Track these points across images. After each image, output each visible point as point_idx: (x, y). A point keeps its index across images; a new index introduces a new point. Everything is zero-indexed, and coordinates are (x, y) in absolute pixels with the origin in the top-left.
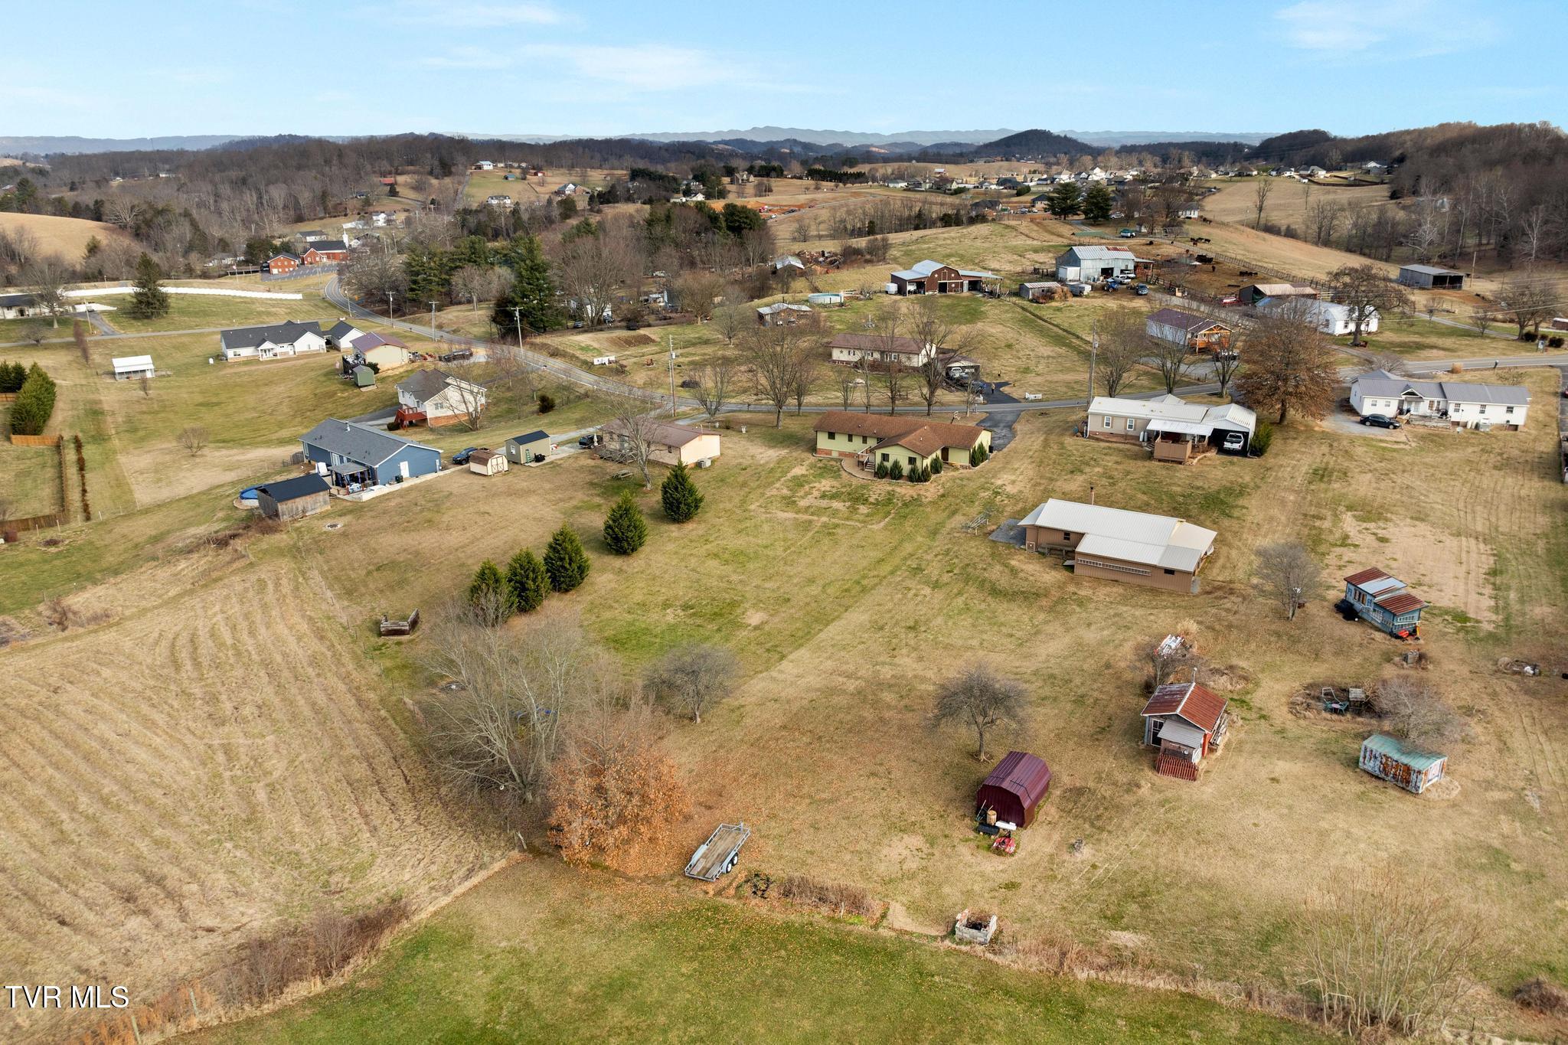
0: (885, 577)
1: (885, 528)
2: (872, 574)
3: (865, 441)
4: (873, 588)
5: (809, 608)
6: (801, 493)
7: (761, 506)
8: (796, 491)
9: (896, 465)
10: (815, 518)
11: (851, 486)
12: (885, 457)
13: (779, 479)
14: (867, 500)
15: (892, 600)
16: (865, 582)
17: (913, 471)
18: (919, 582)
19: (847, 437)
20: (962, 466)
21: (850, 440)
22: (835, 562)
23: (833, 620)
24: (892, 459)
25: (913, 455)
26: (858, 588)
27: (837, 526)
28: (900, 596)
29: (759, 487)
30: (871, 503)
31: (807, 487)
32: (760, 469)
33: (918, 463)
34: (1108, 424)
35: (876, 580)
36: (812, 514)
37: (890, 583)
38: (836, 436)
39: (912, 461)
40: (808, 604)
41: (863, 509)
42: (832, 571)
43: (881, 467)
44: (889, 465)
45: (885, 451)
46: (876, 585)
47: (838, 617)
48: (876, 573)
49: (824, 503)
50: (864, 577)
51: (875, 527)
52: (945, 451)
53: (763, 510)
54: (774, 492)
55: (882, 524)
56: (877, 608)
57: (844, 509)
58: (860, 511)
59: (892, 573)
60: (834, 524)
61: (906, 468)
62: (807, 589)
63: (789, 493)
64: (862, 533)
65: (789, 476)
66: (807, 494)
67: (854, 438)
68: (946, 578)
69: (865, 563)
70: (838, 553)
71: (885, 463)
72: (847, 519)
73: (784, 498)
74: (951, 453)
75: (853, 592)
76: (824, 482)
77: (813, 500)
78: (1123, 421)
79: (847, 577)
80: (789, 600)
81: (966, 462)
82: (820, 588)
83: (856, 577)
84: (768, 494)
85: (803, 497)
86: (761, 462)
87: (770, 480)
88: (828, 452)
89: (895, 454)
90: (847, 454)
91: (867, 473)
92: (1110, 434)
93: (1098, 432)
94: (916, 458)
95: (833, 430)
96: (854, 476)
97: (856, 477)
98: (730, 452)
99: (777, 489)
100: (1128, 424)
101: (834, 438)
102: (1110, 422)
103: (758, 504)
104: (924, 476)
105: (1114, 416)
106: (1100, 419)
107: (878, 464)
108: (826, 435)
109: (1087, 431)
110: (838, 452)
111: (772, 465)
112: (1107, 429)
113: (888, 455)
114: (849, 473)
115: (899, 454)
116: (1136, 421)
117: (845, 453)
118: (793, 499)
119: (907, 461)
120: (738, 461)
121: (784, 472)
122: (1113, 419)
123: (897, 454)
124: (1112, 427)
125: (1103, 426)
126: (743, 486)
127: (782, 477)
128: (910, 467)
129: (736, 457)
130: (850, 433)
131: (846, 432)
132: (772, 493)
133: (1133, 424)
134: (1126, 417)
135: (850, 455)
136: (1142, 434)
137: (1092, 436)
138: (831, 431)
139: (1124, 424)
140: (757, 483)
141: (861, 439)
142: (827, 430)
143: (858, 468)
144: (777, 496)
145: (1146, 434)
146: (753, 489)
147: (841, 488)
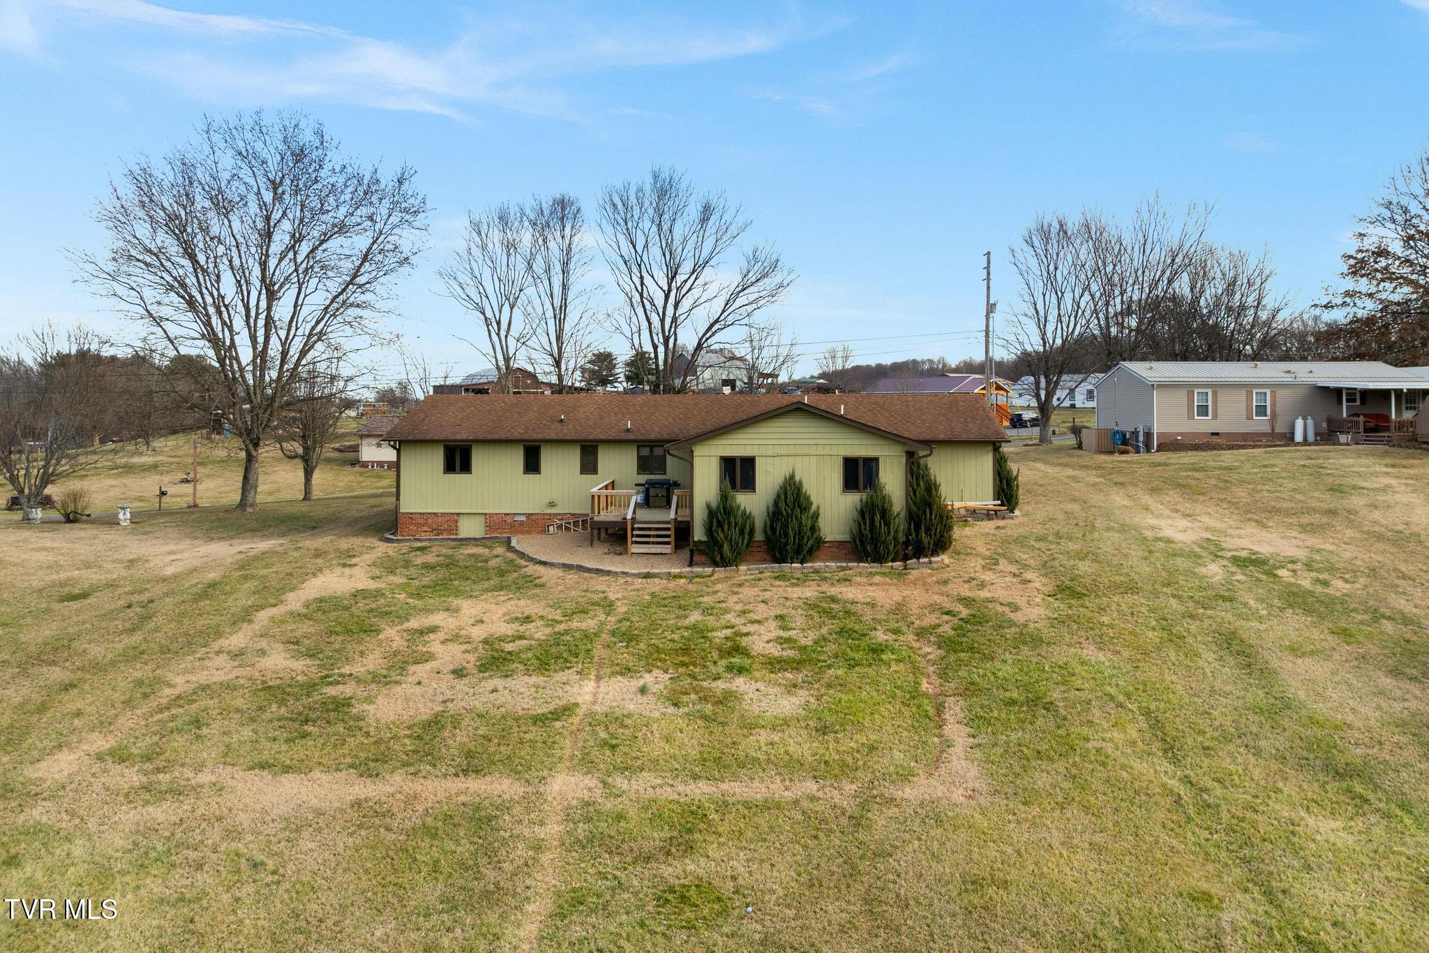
3: (589, 466)
6: (373, 661)
7: (120, 756)
8: (342, 656)
10: (500, 786)
11: (611, 605)
12: (738, 472)
13: (246, 616)
17: (882, 512)
19: (516, 458)
20: (973, 512)
21: (532, 465)
24: (768, 478)
25: (861, 447)
29: (133, 656)
31: (393, 635)
32: (158, 590)
33: (888, 481)
34: (1203, 410)
36: (472, 765)
38: (479, 458)
39: (858, 474)
43: (721, 515)
44: (755, 503)
45: (736, 446)
53: (132, 776)
54: (218, 670)
57: (652, 708)
61: (834, 507)
63: (300, 667)
65: (295, 601)
66: (400, 664)
67: (548, 459)
71: (744, 500)
73: (272, 691)
76: (469, 608)
77: (445, 685)
78: (1242, 395)
81: (986, 497)
84: (180, 681)
85: (381, 680)
86: (169, 571)
87: (201, 623)
88: (444, 525)
89: (784, 451)
90: (521, 524)
91: (643, 560)
92: (1213, 434)
93: (1181, 434)
94: (876, 460)
95: (463, 435)
96: (598, 571)
97: (608, 573)
98: (41, 556)
99: (237, 655)
100: (1254, 404)
101: (466, 468)
102: (1210, 404)
103: (101, 743)
104: (928, 530)
105: (1217, 387)
106: (1182, 396)
107: (708, 506)
108: (436, 459)
109: (1148, 435)
110: (482, 518)
111: (212, 576)
112: (1203, 425)
113: (749, 463)
114: (567, 567)
115: (798, 450)
116: (1273, 393)
117: (509, 519)
118: (331, 691)
119: (835, 477)
120: (63, 576)
121: (270, 593)
122: (1215, 394)
123: (792, 450)
124: (1215, 417)
125: (1191, 417)
126: (40, 659)
127: (262, 608)
128: (853, 500)
129: (54, 567)
130: (535, 436)
131: (516, 436)
132: (202, 677)
133: (1268, 404)
134: (1247, 387)
135: (536, 524)
136: (1299, 423)
137: (1171, 445)
138: (458, 437)
139: (1244, 406)
140: (128, 641)
141: (572, 459)
142: (442, 437)
143: (591, 551)
144: (230, 687)
145: (1310, 422)
146: (98, 667)
147: (569, 616)
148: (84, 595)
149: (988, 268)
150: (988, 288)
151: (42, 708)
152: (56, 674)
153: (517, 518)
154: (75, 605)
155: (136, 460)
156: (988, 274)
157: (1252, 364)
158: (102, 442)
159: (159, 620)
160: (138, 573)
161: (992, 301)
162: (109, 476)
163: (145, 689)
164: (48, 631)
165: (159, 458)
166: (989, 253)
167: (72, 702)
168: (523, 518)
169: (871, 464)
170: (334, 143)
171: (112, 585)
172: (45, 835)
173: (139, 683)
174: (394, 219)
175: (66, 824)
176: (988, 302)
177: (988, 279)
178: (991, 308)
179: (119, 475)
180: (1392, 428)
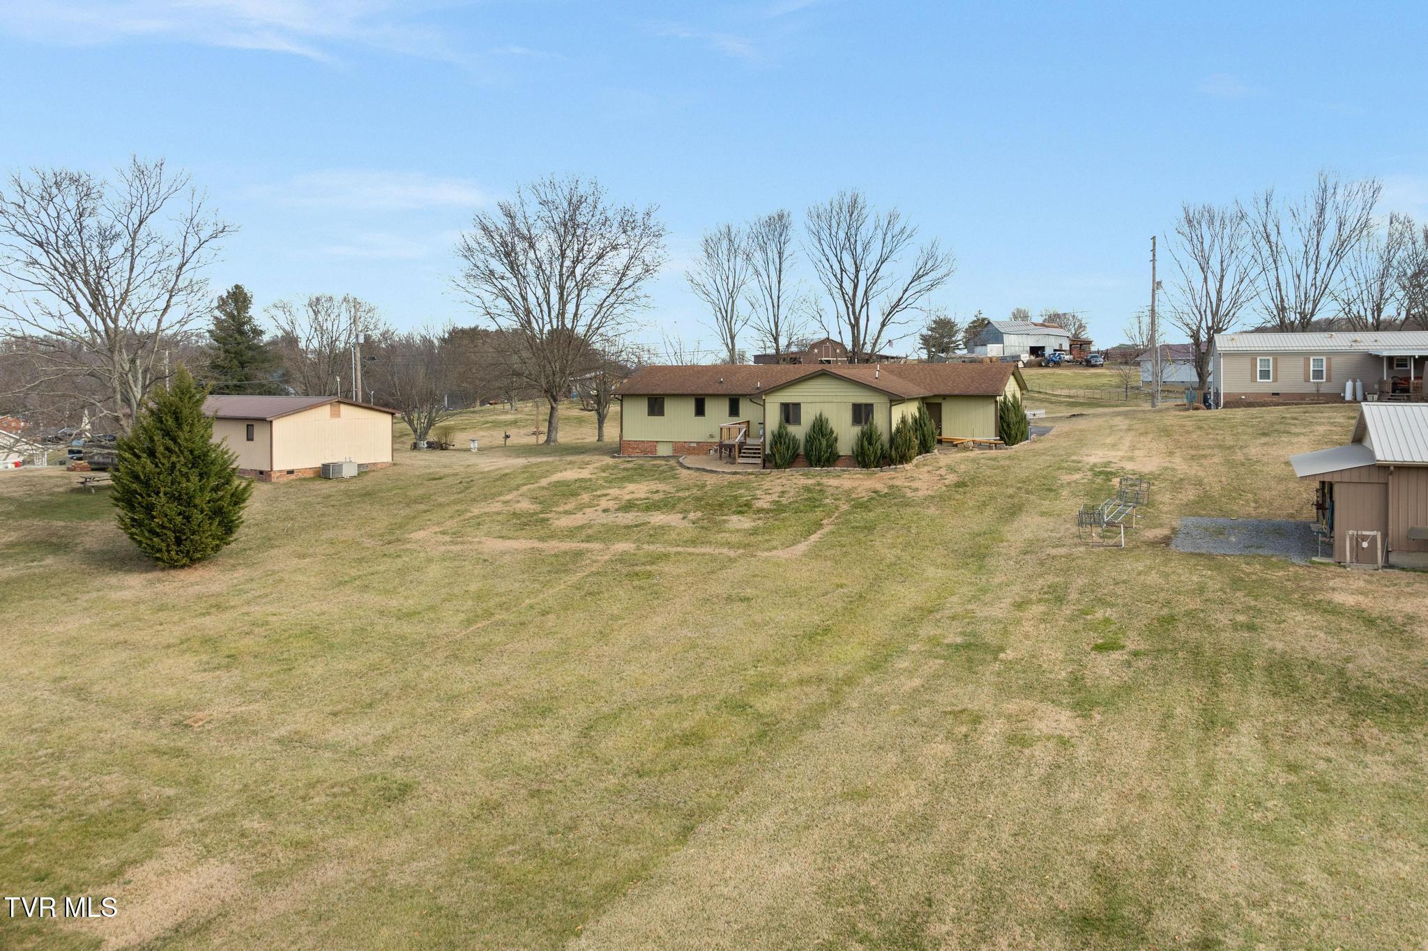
0: (849, 680)
1: (814, 553)
2: (792, 673)
3: (734, 411)
4: (809, 720)
5: (488, 831)
6: (569, 506)
7: (444, 532)
8: (555, 503)
9: (820, 428)
10: (594, 545)
11: (704, 486)
12: (790, 413)
13: (517, 488)
14: (748, 505)
15: (910, 766)
16: (768, 703)
17: (868, 437)
18: (1003, 690)
19: (691, 406)
20: (979, 442)
21: (700, 411)
22: (645, 644)
23: (611, 892)
24: (808, 417)
25: (863, 398)
26: (741, 727)
27: (655, 559)
28: (943, 749)
29: (458, 501)
30: (760, 511)
31: (584, 497)
32: (478, 476)
33: (879, 419)
34: (1265, 374)
35: (815, 695)
36: (590, 539)
37: (881, 703)
38: (669, 406)
39: (861, 413)
40: (490, 808)
41: (740, 523)
42: (633, 671)
43: (779, 438)
44: (799, 432)
45: (789, 396)
46: (821, 709)
47: (640, 875)
48: (808, 670)
49: (630, 518)
50: (764, 686)
51: (782, 554)
52: (933, 406)
53: (447, 538)
54: (496, 506)
55: (802, 547)
56: (847, 811)
57: (684, 526)
58: (730, 526)
59: (876, 664)
60: (648, 555)
61: (846, 434)
62: (513, 742)
63: (533, 507)
64: (739, 571)
65: (544, 482)
66: (582, 507)
67: (709, 406)
68: (1105, 669)
69: (759, 642)
70: (659, 620)
71: (792, 429)
72: (693, 542)
73: (516, 515)
74: (948, 410)
75: (720, 745)
77: (595, 515)
78: (1301, 361)
79: (693, 688)
80: (405, 789)
81: (990, 435)
82: (568, 736)
83: (728, 688)
84: (476, 510)
85: (569, 513)
86: (486, 470)
87: (493, 491)
88: (648, 449)
89: (817, 399)
90: (694, 448)
91: (742, 466)
92: (1273, 394)
93: (1245, 394)
94: (872, 405)
95: (659, 391)
96: (712, 471)
97: (716, 472)
98: (422, 463)
99: (505, 502)
100: (1312, 369)
101: (661, 413)
102: (1271, 369)
103: (437, 529)
104: (897, 448)
105: (1277, 355)
106: (1245, 364)
107: (773, 432)
108: (643, 406)
109: (1217, 394)
110: (671, 445)
111: (507, 471)
112: (1265, 386)
113: (797, 406)
114: (698, 469)
115: (826, 399)
116: (1329, 360)
117: (686, 446)
118: (542, 516)
119: (848, 416)
120: (431, 471)
121: (533, 478)
122: (1275, 361)
123: (822, 399)
124: (1275, 380)
125: (1254, 379)
126: (415, 502)
127: (525, 484)
128: (857, 430)
129: (429, 467)
130: (700, 392)
131: (689, 392)
132: (487, 510)
133: (1324, 369)
134: (1306, 355)
135: (700, 448)
136: (1349, 385)
137: (1234, 402)
138: (655, 392)
139: (1302, 371)
140: (456, 496)
141: (725, 406)
142: (646, 392)
143: (719, 462)
144: (499, 513)
145: (1359, 384)
146: (440, 505)
147: (678, 491)
148: (440, 478)
149: (1153, 250)
150: (1154, 268)
151: (415, 517)
152: (422, 507)
153: (692, 445)
154: (434, 482)
155: (503, 417)
156: (1154, 255)
157: (1327, 334)
158: (483, 404)
159: (475, 489)
160: (469, 470)
161: (1157, 280)
162: (481, 429)
163: (460, 513)
164: (420, 491)
165: (519, 416)
166: (1154, 238)
167: (427, 516)
168: (695, 445)
169: (869, 408)
170: (605, 189)
171: (456, 474)
172: (411, 551)
173: (458, 511)
174: (645, 240)
175: (419, 548)
176: (1154, 281)
177: (1154, 260)
178: (1157, 285)
179: (488, 428)
180: (1411, 390)
